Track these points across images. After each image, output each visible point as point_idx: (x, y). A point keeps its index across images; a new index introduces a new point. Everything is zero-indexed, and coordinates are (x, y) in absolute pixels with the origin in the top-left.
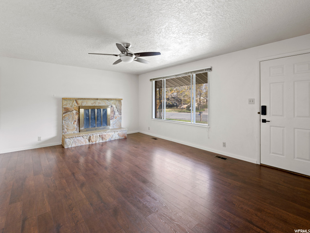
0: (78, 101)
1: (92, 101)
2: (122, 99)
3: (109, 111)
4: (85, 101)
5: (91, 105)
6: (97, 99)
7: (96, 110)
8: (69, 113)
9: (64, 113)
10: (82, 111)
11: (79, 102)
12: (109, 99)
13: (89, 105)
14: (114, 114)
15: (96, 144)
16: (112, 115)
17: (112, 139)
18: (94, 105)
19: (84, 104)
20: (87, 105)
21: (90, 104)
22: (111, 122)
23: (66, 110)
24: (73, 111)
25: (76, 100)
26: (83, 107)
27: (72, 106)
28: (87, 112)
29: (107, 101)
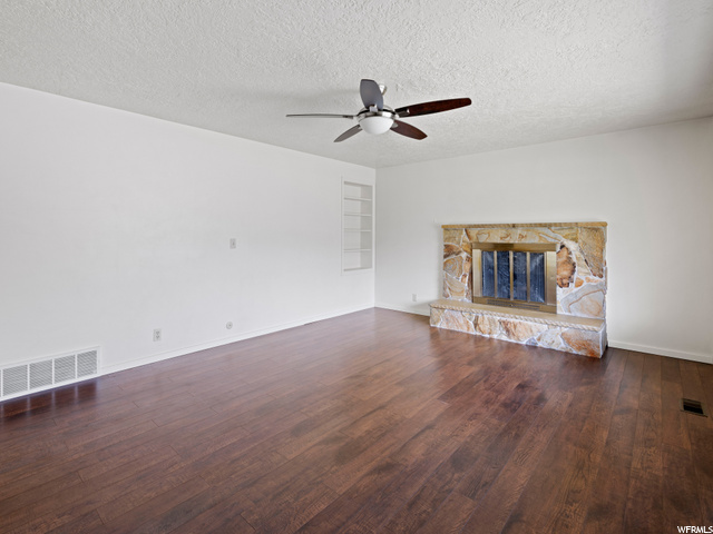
0: (469, 230)
1: (502, 232)
2: (605, 225)
3: (551, 258)
4: (486, 230)
5: (499, 241)
6: (514, 226)
7: (511, 254)
8: (454, 256)
9: (445, 257)
10: (477, 253)
11: (473, 232)
12: (555, 225)
13: (495, 241)
14: (573, 271)
15: (491, 340)
16: (566, 273)
17: (540, 344)
18: (507, 241)
19: (484, 239)
20: (488, 241)
21: (496, 238)
22: (561, 293)
23: (449, 251)
24: (460, 252)
25: (467, 228)
26: (479, 245)
27: (459, 243)
28: (490, 259)
29: (546, 230)
